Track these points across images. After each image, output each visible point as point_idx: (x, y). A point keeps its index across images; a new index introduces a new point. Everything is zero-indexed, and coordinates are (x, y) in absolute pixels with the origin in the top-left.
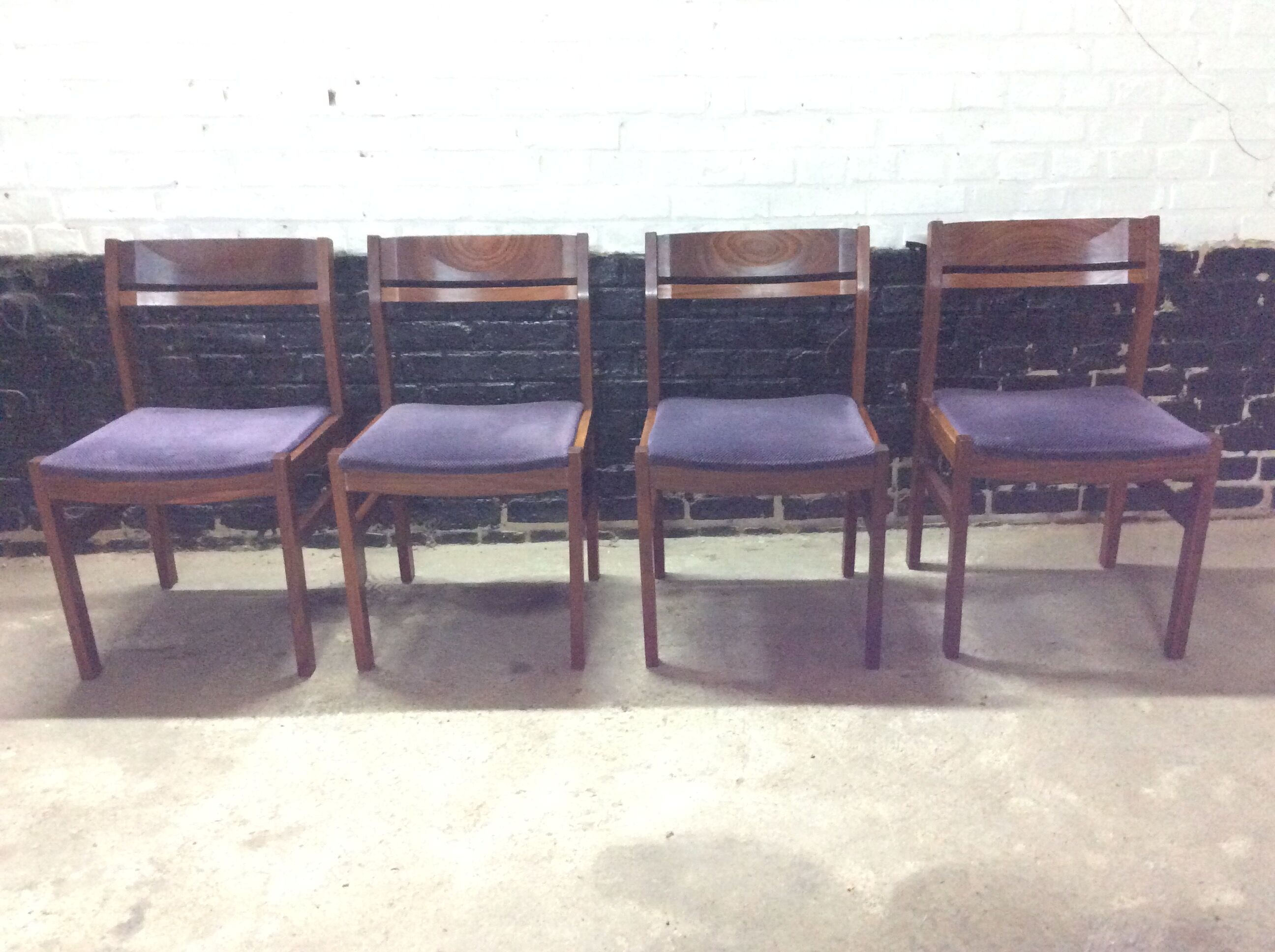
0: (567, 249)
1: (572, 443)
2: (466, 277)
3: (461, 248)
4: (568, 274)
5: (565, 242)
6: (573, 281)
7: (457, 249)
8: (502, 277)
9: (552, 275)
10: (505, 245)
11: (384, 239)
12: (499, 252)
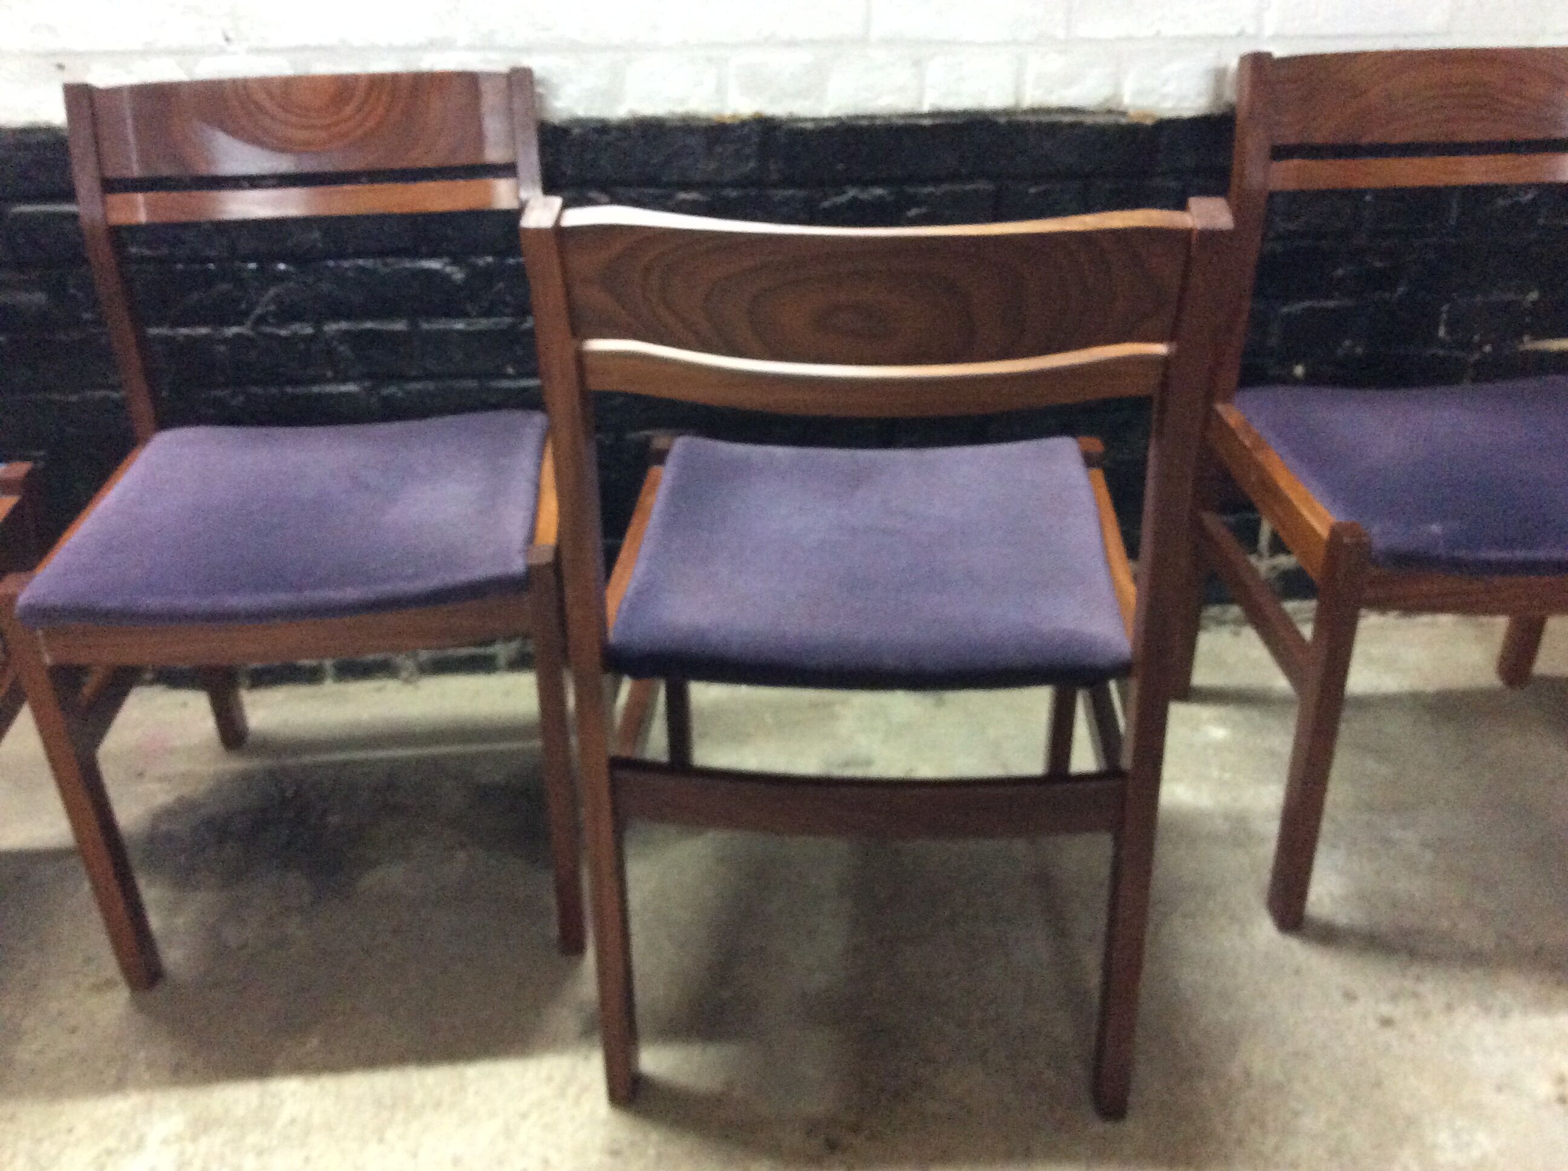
0: (491, 100)
1: (531, 538)
2: (284, 164)
3: (267, 104)
4: (494, 154)
5: (486, 87)
6: (508, 170)
7: (260, 108)
8: (356, 162)
9: (463, 158)
10: (360, 93)
11: (99, 90)
12: (349, 110)
